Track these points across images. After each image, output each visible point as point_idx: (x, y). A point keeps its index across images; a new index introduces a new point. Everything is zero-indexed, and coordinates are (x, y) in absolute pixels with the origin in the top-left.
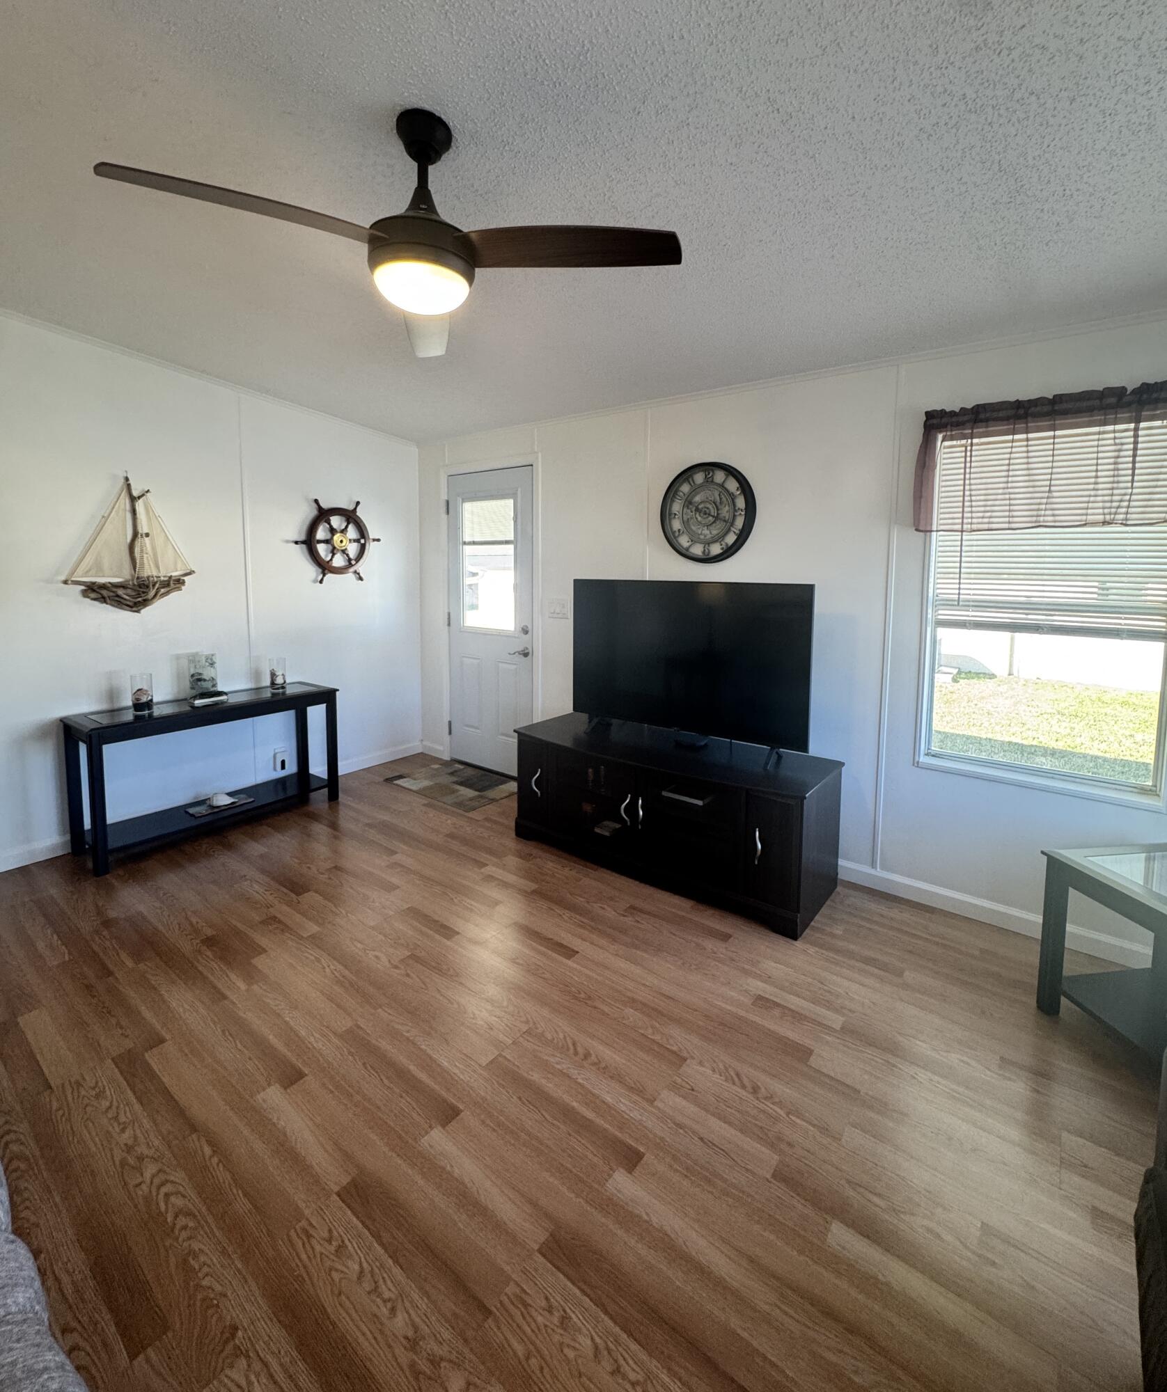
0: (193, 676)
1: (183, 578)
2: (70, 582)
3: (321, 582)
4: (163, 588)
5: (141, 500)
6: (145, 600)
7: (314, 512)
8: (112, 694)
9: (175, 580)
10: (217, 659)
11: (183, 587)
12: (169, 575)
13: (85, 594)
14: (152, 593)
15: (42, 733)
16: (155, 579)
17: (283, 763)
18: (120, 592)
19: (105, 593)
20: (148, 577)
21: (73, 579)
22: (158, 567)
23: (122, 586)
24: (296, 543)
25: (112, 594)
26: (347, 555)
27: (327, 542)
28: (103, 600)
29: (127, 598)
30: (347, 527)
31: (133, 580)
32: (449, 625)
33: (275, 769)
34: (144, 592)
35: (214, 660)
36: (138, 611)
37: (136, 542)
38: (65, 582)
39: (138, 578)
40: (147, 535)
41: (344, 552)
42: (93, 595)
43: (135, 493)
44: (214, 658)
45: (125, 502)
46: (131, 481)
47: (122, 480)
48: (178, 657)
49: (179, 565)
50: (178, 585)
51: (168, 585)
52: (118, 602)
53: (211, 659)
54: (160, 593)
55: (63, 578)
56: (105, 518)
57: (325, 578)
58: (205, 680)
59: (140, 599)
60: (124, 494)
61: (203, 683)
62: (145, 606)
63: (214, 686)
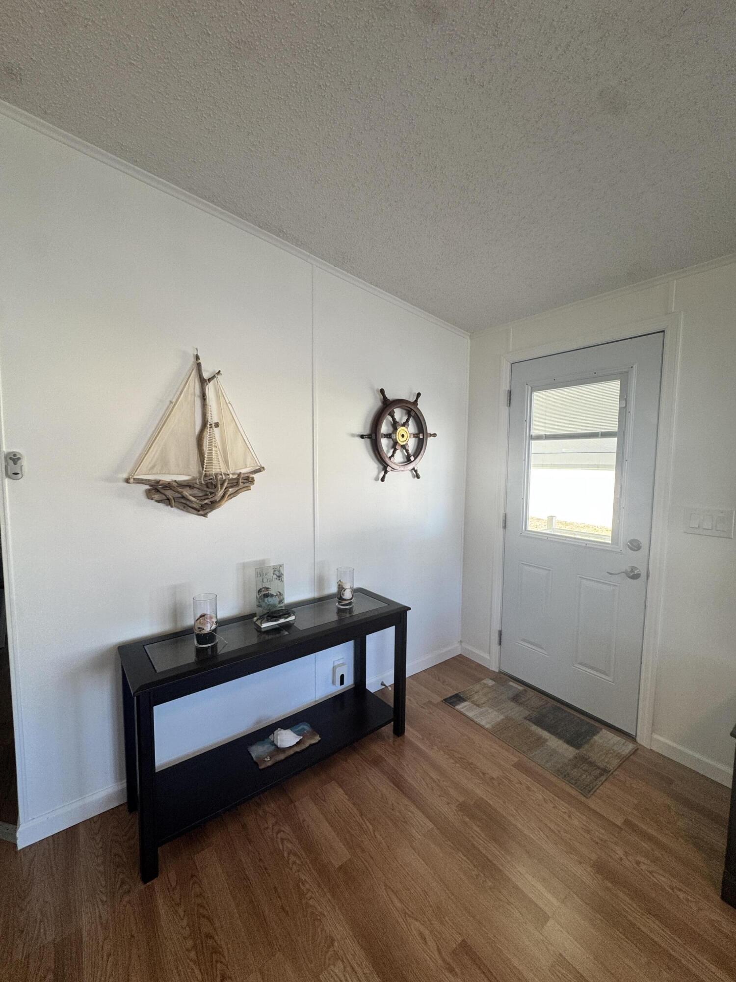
0: (260, 591)
1: (252, 476)
2: (132, 480)
3: (383, 480)
4: (231, 487)
5: (212, 382)
6: (212, 502)
7: (379, 404)
8: (176, 612)
9: (243, 478)
10: (285, 572)
11: (252, 486)
12: (238, 472)
13: (149, 494)
14: (220, 493)
15: (98, 662)
16: (224, 477)
17: (342, 677)
18: (187, 492)
19: (170, 494)
20: (216, 475)
21: (135, 477)
22: (226, 462)
23: (188, 485)
24: (362, 437)
25: (177, 495)
26: (407, 451)
27: (388, 436)
28: (168, 501)
29: (194, 499)
30: (407, 421)
31: (200, 479)
32: (505, 527)
33: (334, 683)
34: (211, 493)
35: (282, 571)
36: (205, 515)
37: (205, 433)
38: (127, 481)
39: (206, 476)
40: (217, 425)
41: (403, 447)
42: (157, 497)
43: (206, 375)
44: (281, 569)
45: (194, 385)
46: (201, 361)
47: (192, 360)
48: (244, 566)
49: (249, 461)
50: (247, 484)
51: (237, 484)
52: (184, 504)
53: (279, 571)
54: (229, 493)
55: (125, 476)
56: (172, 404)
57: (386, 475)
58: (272, 596)
59: (206, 501)
60: (194, 377)
61: (270, 599)
62: (212, 509)
63: (281, 601)
